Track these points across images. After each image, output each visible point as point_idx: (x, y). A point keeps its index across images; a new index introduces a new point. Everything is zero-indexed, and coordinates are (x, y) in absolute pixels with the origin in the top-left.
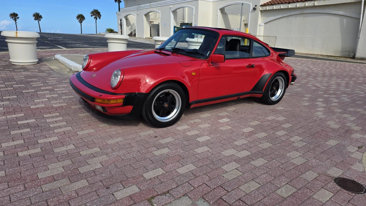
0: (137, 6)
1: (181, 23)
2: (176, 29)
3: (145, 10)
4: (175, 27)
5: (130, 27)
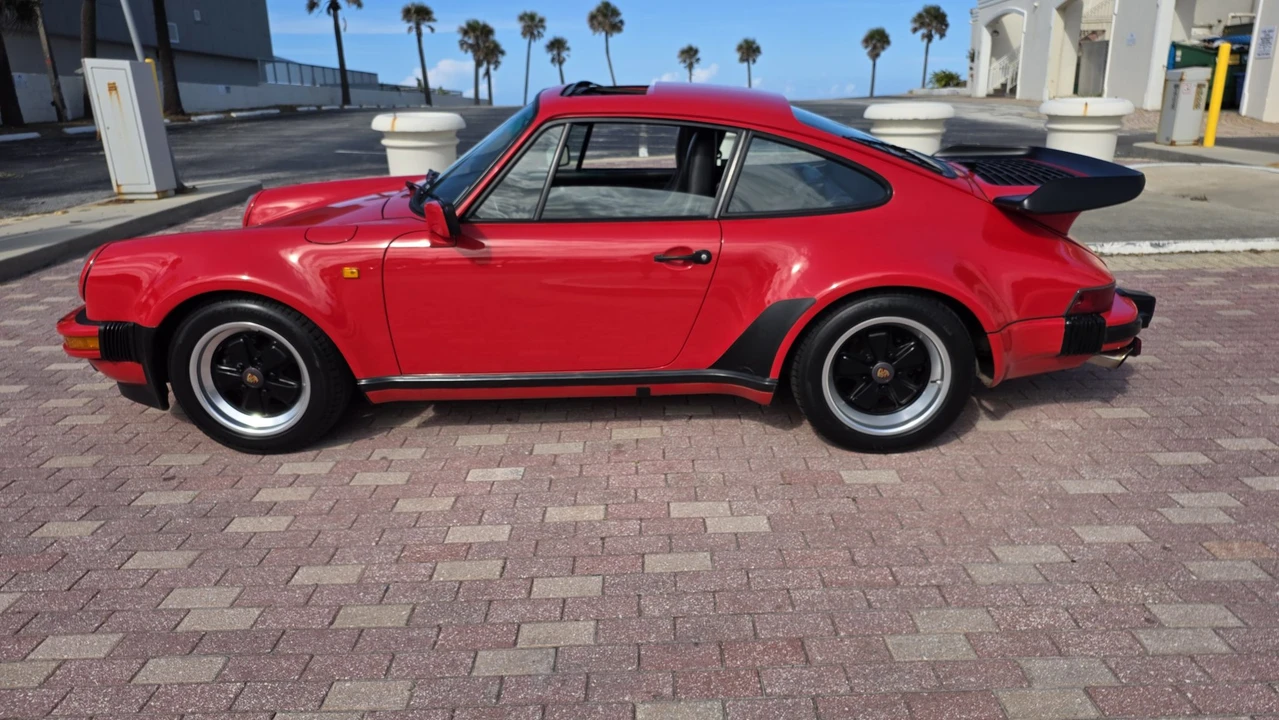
1: (1227, 28)
2: (1179, 53)
4: (1175, 46)
5: (1004, 60)
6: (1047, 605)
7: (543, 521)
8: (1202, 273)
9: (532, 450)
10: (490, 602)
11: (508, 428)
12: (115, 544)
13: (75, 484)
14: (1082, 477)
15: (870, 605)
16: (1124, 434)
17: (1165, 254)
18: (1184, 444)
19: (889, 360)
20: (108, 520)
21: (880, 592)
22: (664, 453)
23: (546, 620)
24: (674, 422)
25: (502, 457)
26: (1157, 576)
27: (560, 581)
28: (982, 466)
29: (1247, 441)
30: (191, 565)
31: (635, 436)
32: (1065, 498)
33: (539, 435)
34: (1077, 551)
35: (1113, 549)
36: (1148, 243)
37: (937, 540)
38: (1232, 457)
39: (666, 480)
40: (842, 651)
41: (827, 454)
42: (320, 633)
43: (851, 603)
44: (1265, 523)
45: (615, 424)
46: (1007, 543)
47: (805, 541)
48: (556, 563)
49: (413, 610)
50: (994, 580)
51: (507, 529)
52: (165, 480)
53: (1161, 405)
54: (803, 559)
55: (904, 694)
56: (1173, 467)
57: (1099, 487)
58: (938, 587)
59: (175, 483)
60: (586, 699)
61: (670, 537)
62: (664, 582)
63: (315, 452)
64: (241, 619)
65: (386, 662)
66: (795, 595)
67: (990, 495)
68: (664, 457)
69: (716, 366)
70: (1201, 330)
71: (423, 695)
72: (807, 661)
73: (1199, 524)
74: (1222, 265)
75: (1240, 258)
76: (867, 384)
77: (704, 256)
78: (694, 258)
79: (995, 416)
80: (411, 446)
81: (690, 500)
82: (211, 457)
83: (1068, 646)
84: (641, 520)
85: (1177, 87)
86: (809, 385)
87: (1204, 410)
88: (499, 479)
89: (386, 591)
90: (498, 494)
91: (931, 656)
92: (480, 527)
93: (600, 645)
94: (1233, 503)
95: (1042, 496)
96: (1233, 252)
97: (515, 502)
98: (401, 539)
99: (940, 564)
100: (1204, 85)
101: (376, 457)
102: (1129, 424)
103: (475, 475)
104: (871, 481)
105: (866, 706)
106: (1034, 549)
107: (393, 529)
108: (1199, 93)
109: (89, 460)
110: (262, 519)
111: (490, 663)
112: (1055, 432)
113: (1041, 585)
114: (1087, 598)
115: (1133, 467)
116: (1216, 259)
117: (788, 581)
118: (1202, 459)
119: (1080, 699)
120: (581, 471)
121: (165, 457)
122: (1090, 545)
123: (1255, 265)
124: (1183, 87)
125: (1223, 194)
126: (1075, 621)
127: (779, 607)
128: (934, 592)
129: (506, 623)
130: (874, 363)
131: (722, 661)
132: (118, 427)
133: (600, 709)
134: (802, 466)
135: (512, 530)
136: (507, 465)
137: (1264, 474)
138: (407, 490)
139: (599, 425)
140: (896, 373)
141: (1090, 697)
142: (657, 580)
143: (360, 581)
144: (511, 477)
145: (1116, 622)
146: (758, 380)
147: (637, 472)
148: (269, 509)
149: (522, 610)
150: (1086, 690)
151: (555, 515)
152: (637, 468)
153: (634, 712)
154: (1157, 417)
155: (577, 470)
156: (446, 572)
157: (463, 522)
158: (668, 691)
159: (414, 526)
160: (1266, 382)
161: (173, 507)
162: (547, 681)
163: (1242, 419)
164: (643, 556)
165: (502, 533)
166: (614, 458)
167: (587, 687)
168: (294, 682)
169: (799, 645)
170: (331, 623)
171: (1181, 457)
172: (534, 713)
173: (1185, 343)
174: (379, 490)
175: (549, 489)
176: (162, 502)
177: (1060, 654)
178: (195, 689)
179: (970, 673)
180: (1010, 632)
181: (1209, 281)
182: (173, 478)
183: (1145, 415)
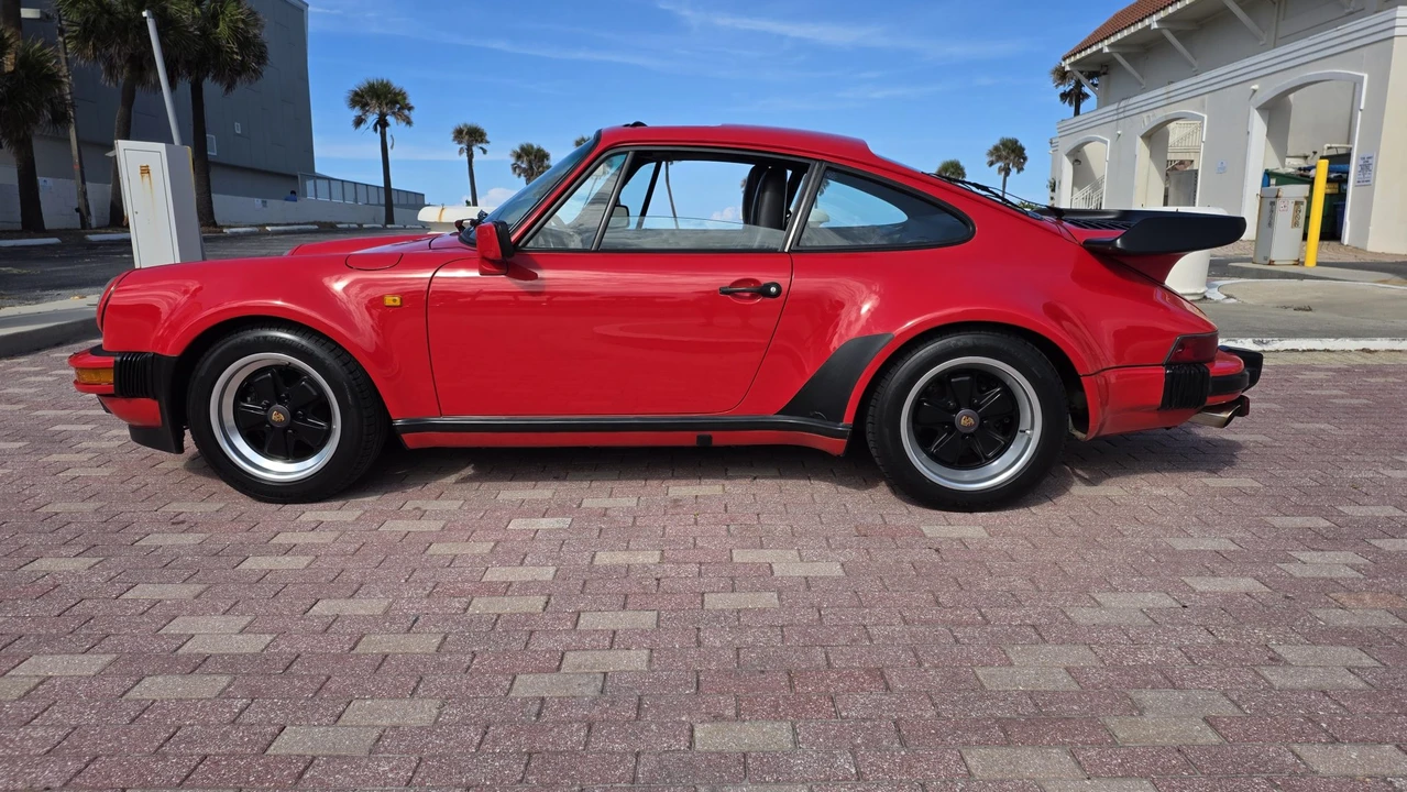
0: (1115, 106)
2: (1272, 180)
3: (1144, 115)
4: (1268, 173)
5: (1086, 190)
6: (1156, 643)
7: (591, 563)
8: (1312, 369)
9: (581, 504)
10: (532, 633)
11: (555, 485)
12: (114, 577)
13: (73, 526)
14: (1189, 536)
15: (957, 641)
16: (1235, 500)
17: (1271, 351)
18: (1301, 510)
19: (975, 408)
20: (107, 558)
21: (968, 630)
22: (726, 507)
23: (593, 648)
24: (737, 481)
25: (547, 510)
26: (1280, 621)
27: (610, 615)
28: (1079, 525)
29: (1372, 508)
30: (197, 597)
31: (694, 493)
32: (1172, 552)
33: (589, 491)
34: (1188, 598)
35: (1229, 598)
36: (1250, 340)
37: (1030, 586)
38: (1357, 522)
39: (728, 530)
40: (927, 681)
41: (905, 512)
42: (339, 658)
43: (936, 639)
44: (1399, 578)
45: (671, 482)
46: (1109, 590)
47: (884, 585)
48: (606, 600)
49: (445, 638)
50: (1097, 621)
51: (552, 570)
52: (173, 523)
53: (1272, 476)
54: (881, 600)
55: (998, 720)
56: (1291, 529)
57: (1209, 544)
58: (1033, 626)
59: (184, 526)
60: (638, 717)
61: (732, 579)
62: (726, 618)
63: (341, 503)
64: (253, 644)
65: (413, 684)
66: (874, 631)
67: (1088, 549)
68: (726, 511)
69: (783, 412)
70: (1314, 414)
71: (453, 713)
72: (888, 688)
73: (1323, 579)
74: (1333, 361)
75: (1351, 356)
76: (950, 434)
77: (773, 289)
78: (763, 291)
79: (1089, 482)
80: (447, 499)
81: (755, 548)
82: (226, 506)
83: (1183, 680)
84: (701, 564)
85: (1273, 204)
86: (887, 431)
87: (1322, 481)
88: (544, 527)
89: (415, 621)
90: (541, 541)
91: (1027, 686)
92: (521, 568)
93: (653, 671)
94: (1360, 560)
95: (1146, 552)
96: (1343, 351)
97: (561, 548)
98: (434, 577)
99: (1035, 607)
100: (1302, 203)
101: (408, 507)
102: (1240, 492)
103: (516, 524)
104: (955, 535)
105: (956, 728)
106: (1140, 596)
107: (424, 568)
108: (1297, 211)
109: (91, 505)
110: (279, 559)
111: (528, 686)
112: (1158, 498)
113: (1150, 626)
114: (1202, 637)
115: (1247, 528)
116: (1326, 357)
117: (864, 618)
118: (1323, 523)
119: (1200, 726)
120: (634, 522)
121: (175, 504)
122: (1202, 593)
123: (1369, 362)
124: (1280, 204)
125: (1328, 306)
126: (1190, 658)
127: (854, 640)
128: (1029, 631)
129: (549, 651)
130: (957, 410)
131: (792, 687)
132: (125, 478)
133: (653, 727)
134: (879, 521)
135: (557, 571)
136: (553, 516)
137: (1393, 537)
138: (441, 536)
139: (655, 483)
140: (982, 419)
141: (1211, 725)
142: (718, 616)
143: (386, 613)
144: (557, 526)
145: (1236, 659)
146: (830, 425)
147: (696, 523)
148: (288, 550)
149: (566, 639)
150: (1205, 720)
151: (604, 558)
152: (696, 519)
153: (692, 730)
154: (1270, 486)
155: (631, 520)
156: (480, 606)
157: (503, 564)
158: (730, 712)
159: (448, 566)
160: (1389, 459)
161: (180, 547)
162: (595, 702)
163: (1364, 490)
164: (703, 594)
165: (548, 573)
166: (671, 511)
167: (639, 707)
168: (307, 699)
169: (879, 674)
170: (352, 649)
171: (1299, 521)
172: (578, 730)
173: (1297, 425)
174: (410, 536)
175: (599, 536)
176: (170, 542)
177: (1174, 687)
178: (195, 704)
179: (1073, 701)
180: (1115, 667)
181: (1322, 375)
182: (183, 522)
183: (1256, 484)
